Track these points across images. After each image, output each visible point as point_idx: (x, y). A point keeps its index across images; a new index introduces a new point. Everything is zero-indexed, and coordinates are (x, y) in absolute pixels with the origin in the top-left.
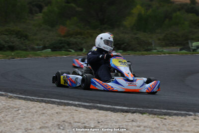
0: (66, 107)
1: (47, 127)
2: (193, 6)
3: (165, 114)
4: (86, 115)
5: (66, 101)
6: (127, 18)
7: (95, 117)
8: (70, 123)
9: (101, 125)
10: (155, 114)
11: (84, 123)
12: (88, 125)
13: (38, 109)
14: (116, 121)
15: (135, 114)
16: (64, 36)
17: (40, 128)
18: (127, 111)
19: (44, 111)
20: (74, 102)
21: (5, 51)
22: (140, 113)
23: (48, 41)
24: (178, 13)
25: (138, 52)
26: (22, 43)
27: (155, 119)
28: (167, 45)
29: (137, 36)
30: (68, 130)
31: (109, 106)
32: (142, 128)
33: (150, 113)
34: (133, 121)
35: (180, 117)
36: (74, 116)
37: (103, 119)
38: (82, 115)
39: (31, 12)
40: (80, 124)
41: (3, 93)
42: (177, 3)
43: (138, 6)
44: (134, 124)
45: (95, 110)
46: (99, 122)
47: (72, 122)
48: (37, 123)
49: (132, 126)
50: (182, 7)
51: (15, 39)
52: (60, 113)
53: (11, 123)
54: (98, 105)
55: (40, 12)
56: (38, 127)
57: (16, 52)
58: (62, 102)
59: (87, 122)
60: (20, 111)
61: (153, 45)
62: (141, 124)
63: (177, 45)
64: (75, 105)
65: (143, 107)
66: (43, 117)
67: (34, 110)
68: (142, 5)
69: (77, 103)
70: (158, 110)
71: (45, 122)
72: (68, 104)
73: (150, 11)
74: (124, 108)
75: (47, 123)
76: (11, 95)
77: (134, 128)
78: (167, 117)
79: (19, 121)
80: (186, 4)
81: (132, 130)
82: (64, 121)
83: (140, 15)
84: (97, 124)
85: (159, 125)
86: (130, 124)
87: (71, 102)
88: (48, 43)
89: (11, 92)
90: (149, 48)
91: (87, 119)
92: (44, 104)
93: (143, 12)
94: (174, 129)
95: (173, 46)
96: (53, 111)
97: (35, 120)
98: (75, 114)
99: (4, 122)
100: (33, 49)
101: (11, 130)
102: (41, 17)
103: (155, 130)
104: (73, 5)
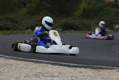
0: (40, 64)
1: (29, 76)
2: (116, 3)
3: (100, 68)
4: (52, 69)
5: (40, 61)
7: (58, 70)
8: (43, 74)
9: (62, 75)
10: (93, 68)
11: (51, 74)
12: (53, 75)
13: (24, 65)
14: (70, 72)
15: (81, 68)
16: (39, 22)
17: (25, 77)
18: (77, 67)
19: (27, 67)
20: (45, 61)
21: (4, 30)
22: (85, 68)
23: (29, 24)
24: (107, 8)
25: (83, 31)
26: (14, 26)
27: (94, 71)
29: (82, 22)
30: (42, 78)
31: (66, 64)
32: (86, 77)
33: (91, 68)
34: (80, 72)
35: (108, 70)
36: (46, 70)
37: (62, 71)
38: (50, 69)
39: (19, 7)
40: (49, 74)
41: (3, 56)
42: (107, 1)
43: (84, 4)
44: (81, 74)
45: (58, 66)
46: (60, 73)
47: (44, 73)
48: (23, 74)
49: (80, 76)
50: (110, 4)
51: (10, 23)
52: (37, 67)
53: (7, 73)
54: (60, 63)
55: (25, 7)
56: (24, 76)
57: (11, 31)
58: (38, 61)
59: (53, 73)
60: (13, 67)
61: (92, 27)
62: (85, 74)
64: (46, 63)
65: (86, 64)
66: (27, 70)
67: (21, 66)
68: (86, 3)
69: (47, 61)
70: (95, 66)
71: (28, 73)
72: (41, 62)
73: (90, 7)
74: (75, 65)
75: (29, 73)
76: (7, 57)
77: (81, 77)
78: (100, 70)
79: (12, 73)
80: (112, 2)
81: (80, 78)
82: (39, 73)
83: (84, 9)
84: (58, 74)
85: (96, 75)
86: (79, 74)
87: (43, 61)
88: (29, 26)
89: (8, 55)
90: (90, 28)
91: (53, 72)
92: (27, 62)
93: (86, 7)
94: (105, 77)
96: (32, 66)
97: (22, 72)
98: (45, 68)
99: (3, 73)
100: (21, 29)
101: (8, 78)
102: (25, 10)
103: (93, 78)
104: (45, 3)
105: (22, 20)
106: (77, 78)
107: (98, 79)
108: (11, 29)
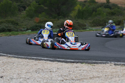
0: (40, 61)
1: (29, 72)
2: (108, 4)
3: (95, 63)
4: (51, 65)
5: (40, 58)
6: (72, 12)
7: (56, 66)
8: (42, 70)
9: (60, 70)
10: (89, 63)
12: (52, 71)
13: (24, 62)
14: (67, 67)
15: (78, 64)
16: (38, 23)
17: (26, 73)
18: (73, 62)
19: (28, 64)
20: (44, 58)
21: (6, 32)
22: (81, 63)
23: (29, 26)
24: (100, 8)
25: (79, 30)
26: (15, 27)
27: (89, 66)
28: (94, 26)
29: (78, 21)
30: (41, 74)
31: (63, 60)
32: (82, 71)
33: (86, 63)
34: (77, 67)
35: (103, 64)
36: (45, 66)
37: (60, 67)
38: (49, 65)
39: (19, 10)
40: (48, 70)
41: (5, 55)
42: (99, 3)
43: (78, 6)
44: (78, 69)
45: (56, 62)
46: (58, 69)
47: (43, 69)
48: (24, 70)
49: (77, 70)
50: (102, 5)
51: (11, 25)
52: (37, 64)
53: (10, 70)
54: (58, 59)
55: (25, 10)
56: (25, 72)
57: (12, 32)
58: (38, 59)
59: (51, 69)
60: (15, 64)
61: (87, 26)
62: (81, 69)
63: (100, 25)
64: (45, 60)
65: (82, 60)
66: (28, 67)
67: (22, 63)
68: (80, 5)
69: (46, 59)
70: (90, 61)
71: (28, 69)
72: (41, 60)
73: (84, 8)
74: (72, 60)
75: (29, 70)
76: (10, 55)
77: (77, 71)
78: (95, 65)
79: (14, 70)
80: (104, 3)
81: (77, 72)
82: (39, 69)
83: (79, 10)
84: (57, 70)
85: (91, 69)
86: (75, 69)
87: (42, 58)
88: (29, 27)
89: (10, 54)
90: (85, 28)
91: (52, 67)
92: (28, 60)
93: (81, 8)
94: (100, 71)
95: (98, 26)
96: (33, 63)
97: (23, 68)
98: (45, 64)
99: (6, 70)
100: (21, 31)
101: (10, 74)
102: (25, 13)
103: (89, 72)
104: (42, 6)
105: (22, 22)
106: (74, 72)
107: (93, 73)
108: (12, 31)
